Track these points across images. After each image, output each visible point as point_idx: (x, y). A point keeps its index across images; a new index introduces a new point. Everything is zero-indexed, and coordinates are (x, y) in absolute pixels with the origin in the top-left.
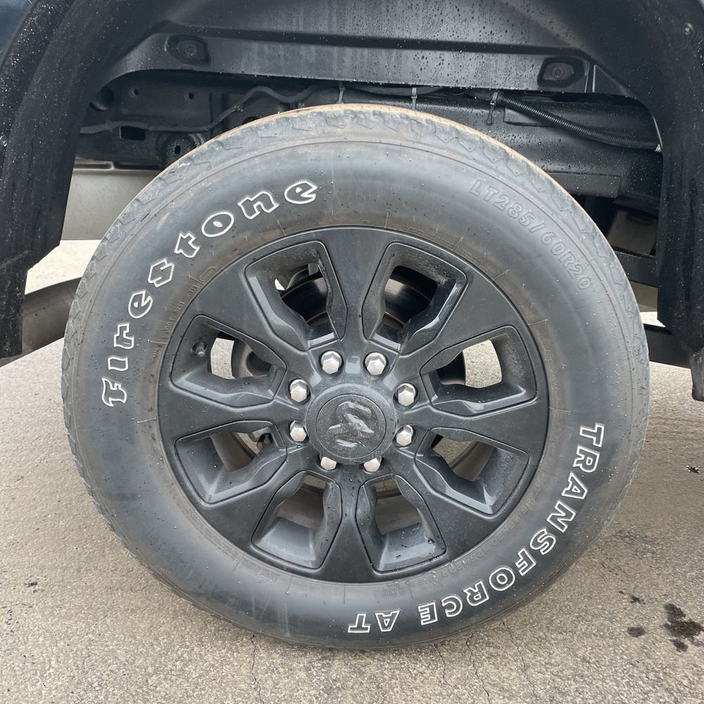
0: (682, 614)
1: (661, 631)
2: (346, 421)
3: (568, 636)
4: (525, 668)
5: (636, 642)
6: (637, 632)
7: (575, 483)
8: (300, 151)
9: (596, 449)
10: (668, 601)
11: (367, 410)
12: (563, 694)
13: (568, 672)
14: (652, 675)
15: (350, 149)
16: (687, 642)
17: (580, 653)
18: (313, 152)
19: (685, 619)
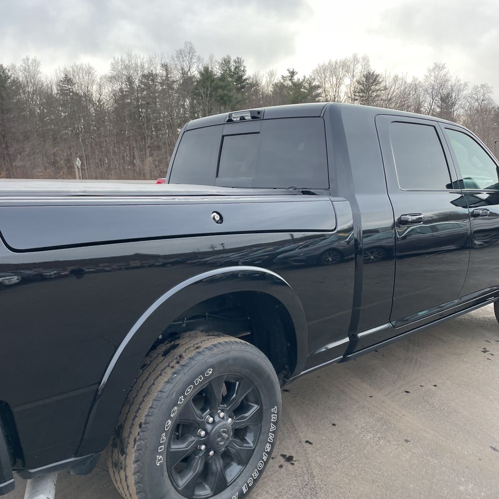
0: (286, 456)
1: (286, 463)
2: (222, 436)
3: (268, 478)
4: (267, 492)
5: (283, 469)
6: (281, 466)
7: (273, 426)
8: (207, 361)
9: (276, 414)
10: (280, 454)
11: (226, 429)
12: (281, 492)
13: (277, 486)
14: (293, 475)
15: (219, 356)
16: (293, 462)
17: (275, 480)
18: (210, 360)
19: (287, 456)
